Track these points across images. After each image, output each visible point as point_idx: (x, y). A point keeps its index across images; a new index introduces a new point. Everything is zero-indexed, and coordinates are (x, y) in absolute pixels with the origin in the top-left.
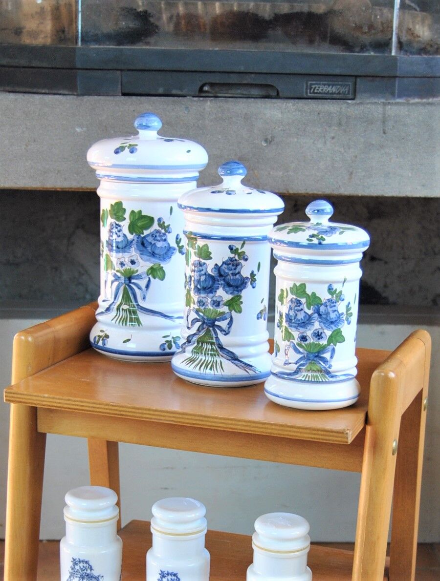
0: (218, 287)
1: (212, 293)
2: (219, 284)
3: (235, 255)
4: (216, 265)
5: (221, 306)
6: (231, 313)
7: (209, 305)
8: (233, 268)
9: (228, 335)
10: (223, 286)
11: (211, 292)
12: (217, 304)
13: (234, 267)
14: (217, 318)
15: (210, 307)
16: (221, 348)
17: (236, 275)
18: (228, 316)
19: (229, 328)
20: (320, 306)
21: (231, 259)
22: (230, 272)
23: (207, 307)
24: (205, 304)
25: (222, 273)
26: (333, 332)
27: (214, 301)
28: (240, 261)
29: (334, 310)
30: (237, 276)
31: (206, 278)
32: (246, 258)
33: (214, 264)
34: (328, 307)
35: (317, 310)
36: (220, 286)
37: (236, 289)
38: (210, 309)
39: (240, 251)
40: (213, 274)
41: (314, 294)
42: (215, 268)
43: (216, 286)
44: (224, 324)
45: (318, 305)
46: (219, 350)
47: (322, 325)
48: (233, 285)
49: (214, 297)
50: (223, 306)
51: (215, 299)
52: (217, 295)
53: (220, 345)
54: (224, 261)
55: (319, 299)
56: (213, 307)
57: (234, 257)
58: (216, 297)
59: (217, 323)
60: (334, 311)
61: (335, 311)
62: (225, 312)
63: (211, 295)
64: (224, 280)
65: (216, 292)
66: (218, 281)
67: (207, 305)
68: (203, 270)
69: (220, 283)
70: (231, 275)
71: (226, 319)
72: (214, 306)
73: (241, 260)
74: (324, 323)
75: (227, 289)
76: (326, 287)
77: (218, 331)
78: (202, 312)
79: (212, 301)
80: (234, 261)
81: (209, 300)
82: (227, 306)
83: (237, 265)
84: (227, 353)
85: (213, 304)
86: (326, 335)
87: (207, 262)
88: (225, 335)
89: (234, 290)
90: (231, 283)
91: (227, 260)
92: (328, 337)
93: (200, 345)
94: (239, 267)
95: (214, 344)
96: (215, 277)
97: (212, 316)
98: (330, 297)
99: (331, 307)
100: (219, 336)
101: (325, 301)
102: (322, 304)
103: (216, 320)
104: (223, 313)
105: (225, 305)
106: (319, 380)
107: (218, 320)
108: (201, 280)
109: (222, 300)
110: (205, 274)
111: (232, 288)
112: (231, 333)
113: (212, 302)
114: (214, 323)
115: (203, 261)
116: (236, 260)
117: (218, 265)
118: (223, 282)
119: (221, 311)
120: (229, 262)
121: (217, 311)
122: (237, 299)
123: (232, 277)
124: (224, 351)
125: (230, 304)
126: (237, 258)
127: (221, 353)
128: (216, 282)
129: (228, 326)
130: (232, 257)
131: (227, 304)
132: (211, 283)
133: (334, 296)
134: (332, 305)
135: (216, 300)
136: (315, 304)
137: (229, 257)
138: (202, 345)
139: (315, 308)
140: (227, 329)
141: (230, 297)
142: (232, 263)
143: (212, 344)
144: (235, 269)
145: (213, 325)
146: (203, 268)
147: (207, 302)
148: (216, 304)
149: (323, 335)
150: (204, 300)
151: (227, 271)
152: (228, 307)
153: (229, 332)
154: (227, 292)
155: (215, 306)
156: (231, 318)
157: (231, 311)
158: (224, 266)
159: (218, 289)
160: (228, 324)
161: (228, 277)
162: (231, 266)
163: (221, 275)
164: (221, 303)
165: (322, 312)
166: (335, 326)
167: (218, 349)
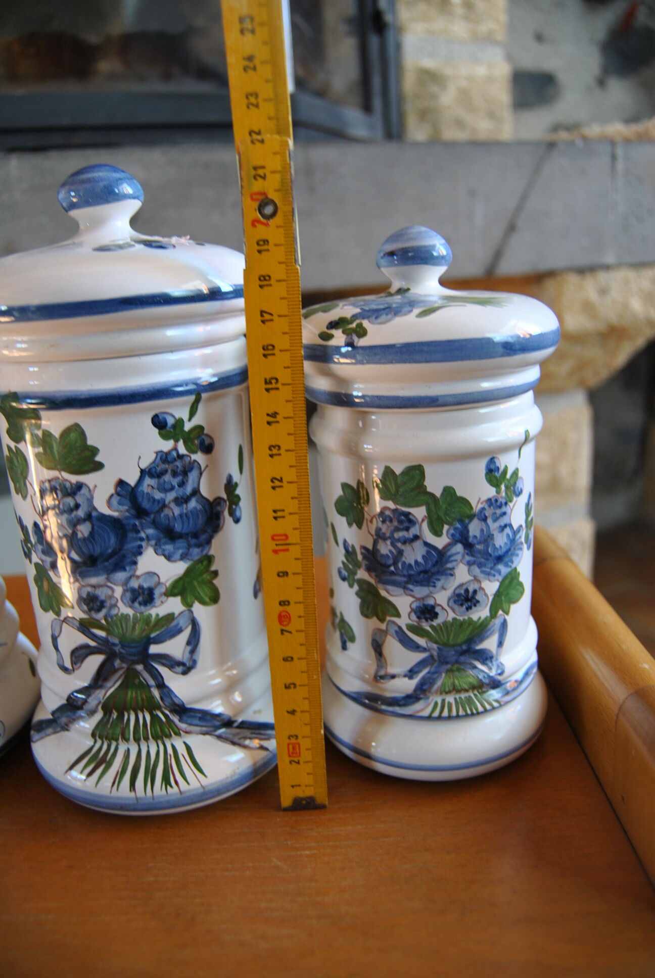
0: (140, 547)
1: (124, 569)
2: (142, 539)
3: (176, 441)
4: (121, 483)
5: (157, 602)
6: (192, 612)
7: (120, 604)
8: (175, 482)
9: (193, 672)
10: (153, 542)
11: (119, 566)
12: (144, 596)
13: (179, 479)
14: (153, 635)
15: (124, 609)
16: (182, 710)
17: (186, 500)
18: (183, 622)
19: (192, 652)
20: (467, 521)
21: (164, 457)
22: (171, 496)
23: (114, 612)
24: (108, 604)
25: (146, 505)
26: (502, 583)
27: (133, 591)
28: (194, 457)
29: (503, 524)
30: (193, 504)
31: (93, 528)
32: (207, 441)
33: (114, 481)
34: (489, 521)
35: (461, 534)
36: (144, 544)
37: (193, 541)
38: (127, 615)
39: (188, 427)
40: (115, 514)
41: (449, 491)
42: (118, 494)
43: (131, 545)
44: (175, 647)
45: (461, 521)
46: (175, 719)
47: (476, 570)
48: (185, 530)
49: (133, 579)
50: (164, 598)
51: (134, 584)
52: (138, 573)
53: (175, 704)
54: (143, 466)
55: (465, 502)
56: (131, 607)
57: (175, 449)
58: (138, 577)
59: (154, 649)
60: (502, 528)
61: (505, 526)
62: (173, 614)
63: (120, 576)
64: (155, 524)
65: (135, 563)
66: (138, 532)
67: (115, 605)
68: (77, 506)
69: (143, 535)
70: (172, 505)
71: (180, 631)
72: (136, 604)
73: (196, 452)
74: (480, 565)
75: (169, 547)
76: (481, 466)
77: (164, 671)
78: (101, 627)
79: (125, 591)
80: (175, 460)
81: (118, 591)
82: (175, 595)
83: (185, 472)
84: (200, 719)
85: (133, 600)
86: (486, 595)
87: (89, 479)
88: (184, 673)
89: (189, 546)
90: (178, 527)
91: (154, 462)
92: (491, 598)
93: (115, 715)
94: (192, 476)
95: (159, 708)
96: (125, 522)
97: (137, 631)
98: (491, 492)
99: (496, 519)
100: (167, 683)
101: (480, 506)
102: (471, 517)
103: (149, 641)
104: (170, 617)
105: (171, 592)
106: (477, 709)
107: (158, 641)
108: (80, 535)
109: (159, 583)
110: (89, 517)
111: (181, 543)
112: (199, 665)
113: (128, 595)
114: (146, 649)
115: (74, 479)
116: (181, 457)
117: (127, 484)
118: (151, 531)
119: (161, 615)
120: (164, 466)
121: (150, 615)
122: (200, 567)
123: (177, 511)
124: (191, 717)
125: (180, 588)
126: (182, 449)
127: (183, 726)
128: (131, 535)
129: (189, 648)
130: (166, 449)
131: (176, 591)
132: (113, 540)
133: (503, 487)
134: (498, 512)
135: (141, 587)
136: (454, 519)
137: (157, 453)
138: (121, 716)
139: (456, 529)
140: (187, 655)
141: (179, 568)
142: (169, 467)
143: (152, 706)
144: (182, 484)
145: (146, 658)
146: (79, 499)
147: (111, 597)
148: (141, 599)
149: (478, 597)
150: (102, 593)
151: (158, 495)
152: (179, 599)
153: (194, 662)
154: (169, 558)
155: (140, 604)
156: (194, 624)
157: (189, 605)
158: (148, 481)
159: (140, 553)
160: (188, 643)
161: (166, 511)
162: (167, 477)
163: (140, 512)
164: (157, 593)
165: (475, 537)
166: (507, 565)
167: (171, 716)
